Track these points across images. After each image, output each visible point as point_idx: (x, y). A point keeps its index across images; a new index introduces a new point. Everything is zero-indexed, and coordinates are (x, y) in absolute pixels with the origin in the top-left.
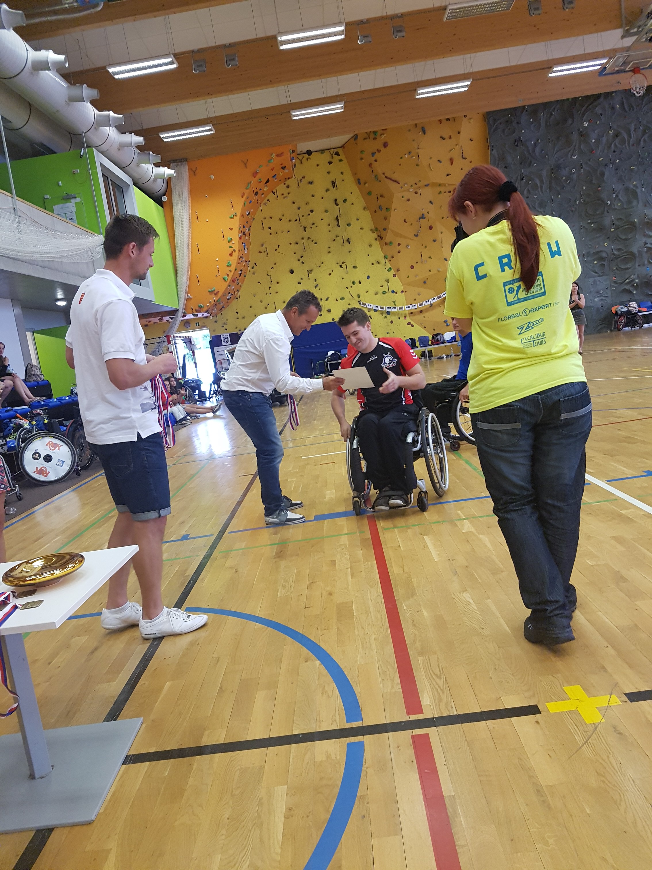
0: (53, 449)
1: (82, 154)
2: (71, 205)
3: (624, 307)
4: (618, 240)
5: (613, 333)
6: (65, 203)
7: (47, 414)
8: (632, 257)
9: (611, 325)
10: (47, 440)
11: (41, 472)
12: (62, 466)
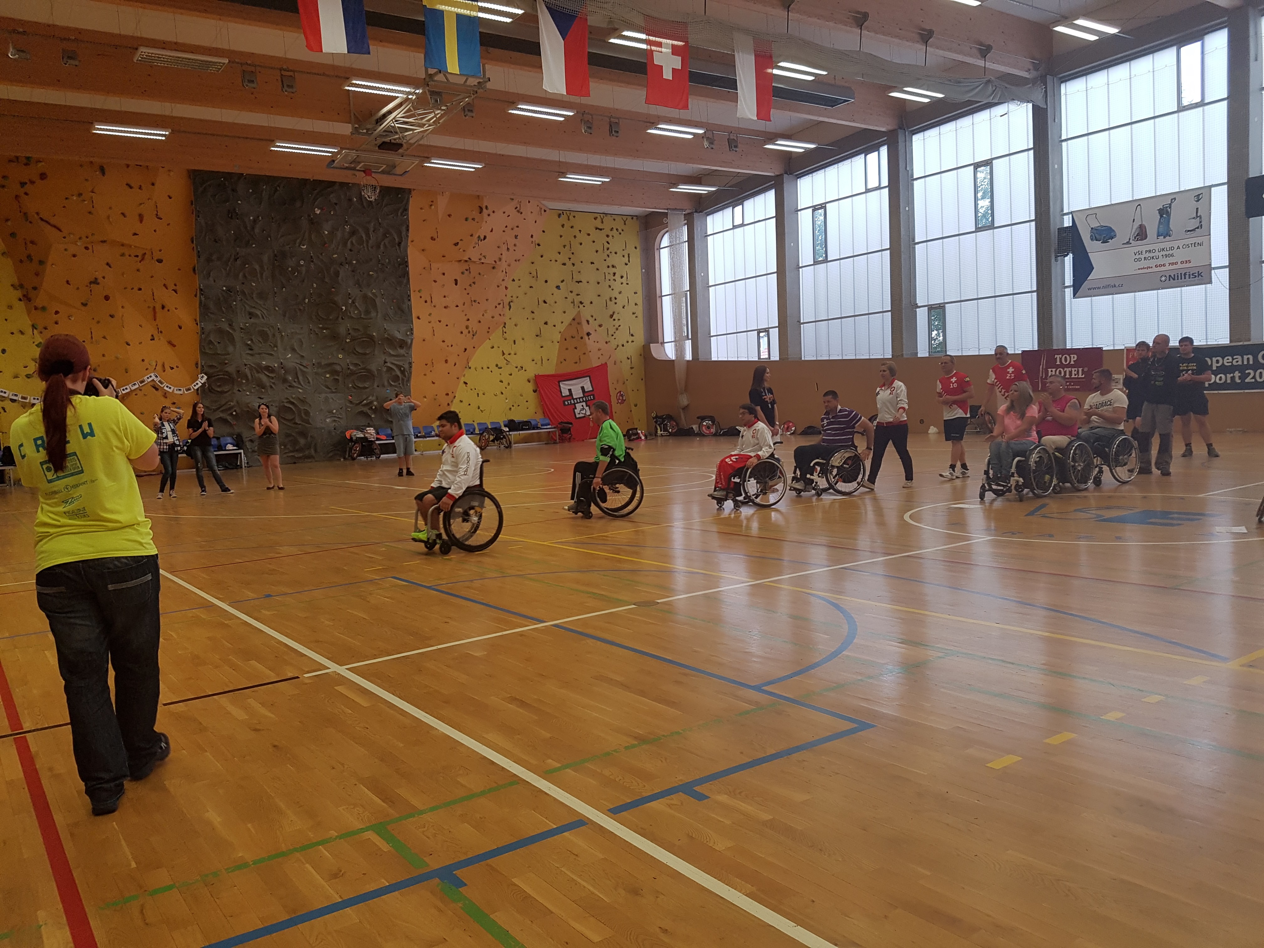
3: (360, 432)
4: (354, 353)
5: (348, 462)
8: (369, 376)
9: (345, 452)
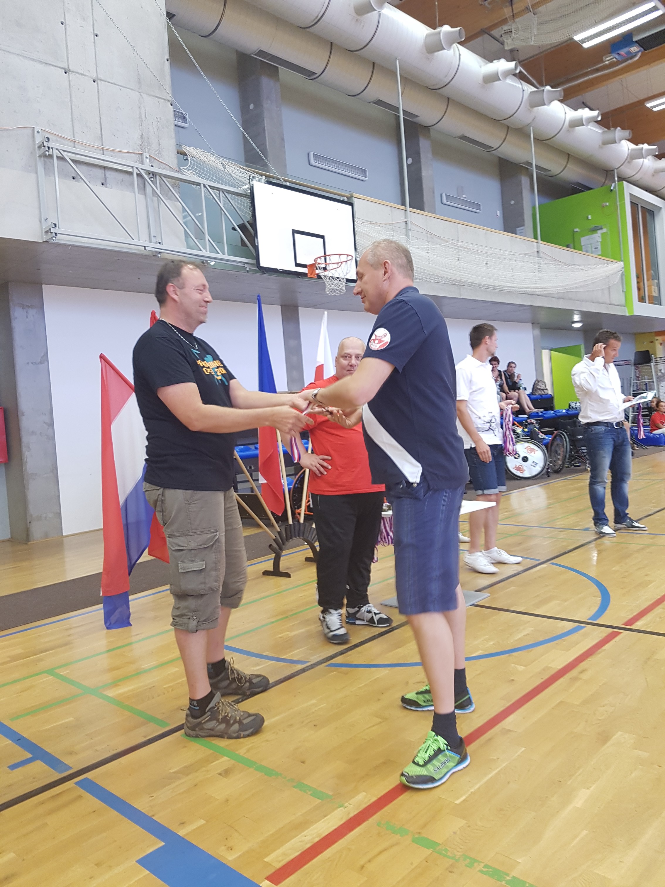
0: (530, 452)
1: (612, 188)
2: (597, 236)
6: (592, 234)
7: (539, 424)
10: (526, 445)
11: (518, 469)
12: (535, 467)
